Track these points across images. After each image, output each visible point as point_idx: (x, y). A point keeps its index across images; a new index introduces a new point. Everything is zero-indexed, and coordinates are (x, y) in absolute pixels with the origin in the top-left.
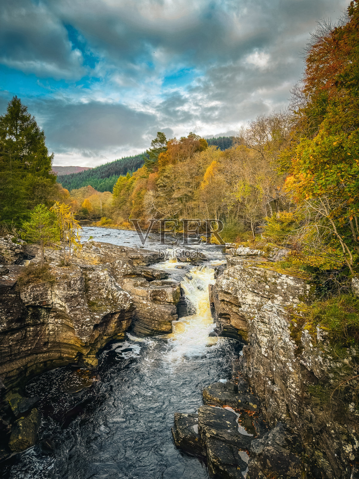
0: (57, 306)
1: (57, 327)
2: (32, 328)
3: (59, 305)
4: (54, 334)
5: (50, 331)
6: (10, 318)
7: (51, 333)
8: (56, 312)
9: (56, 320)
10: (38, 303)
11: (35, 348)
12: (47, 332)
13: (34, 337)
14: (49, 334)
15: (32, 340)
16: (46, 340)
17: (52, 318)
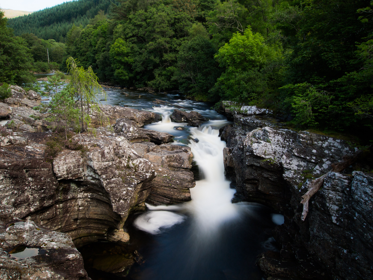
0: (89, 178)
1: (87, 201)
2: (61, 205)
3: (91, 178)
4: (84, 209)
5: (80, 207)
6: (43, 196)
7: (81, 208)
8: (86, 185)
9: (86, 194)
10: (71, 176)
11: (65, 226)
12: (76, 208)
13: (64, 214)
14: (79, 210)
15: (62, 217)
16: (76, 217)
17: (81, 192)
